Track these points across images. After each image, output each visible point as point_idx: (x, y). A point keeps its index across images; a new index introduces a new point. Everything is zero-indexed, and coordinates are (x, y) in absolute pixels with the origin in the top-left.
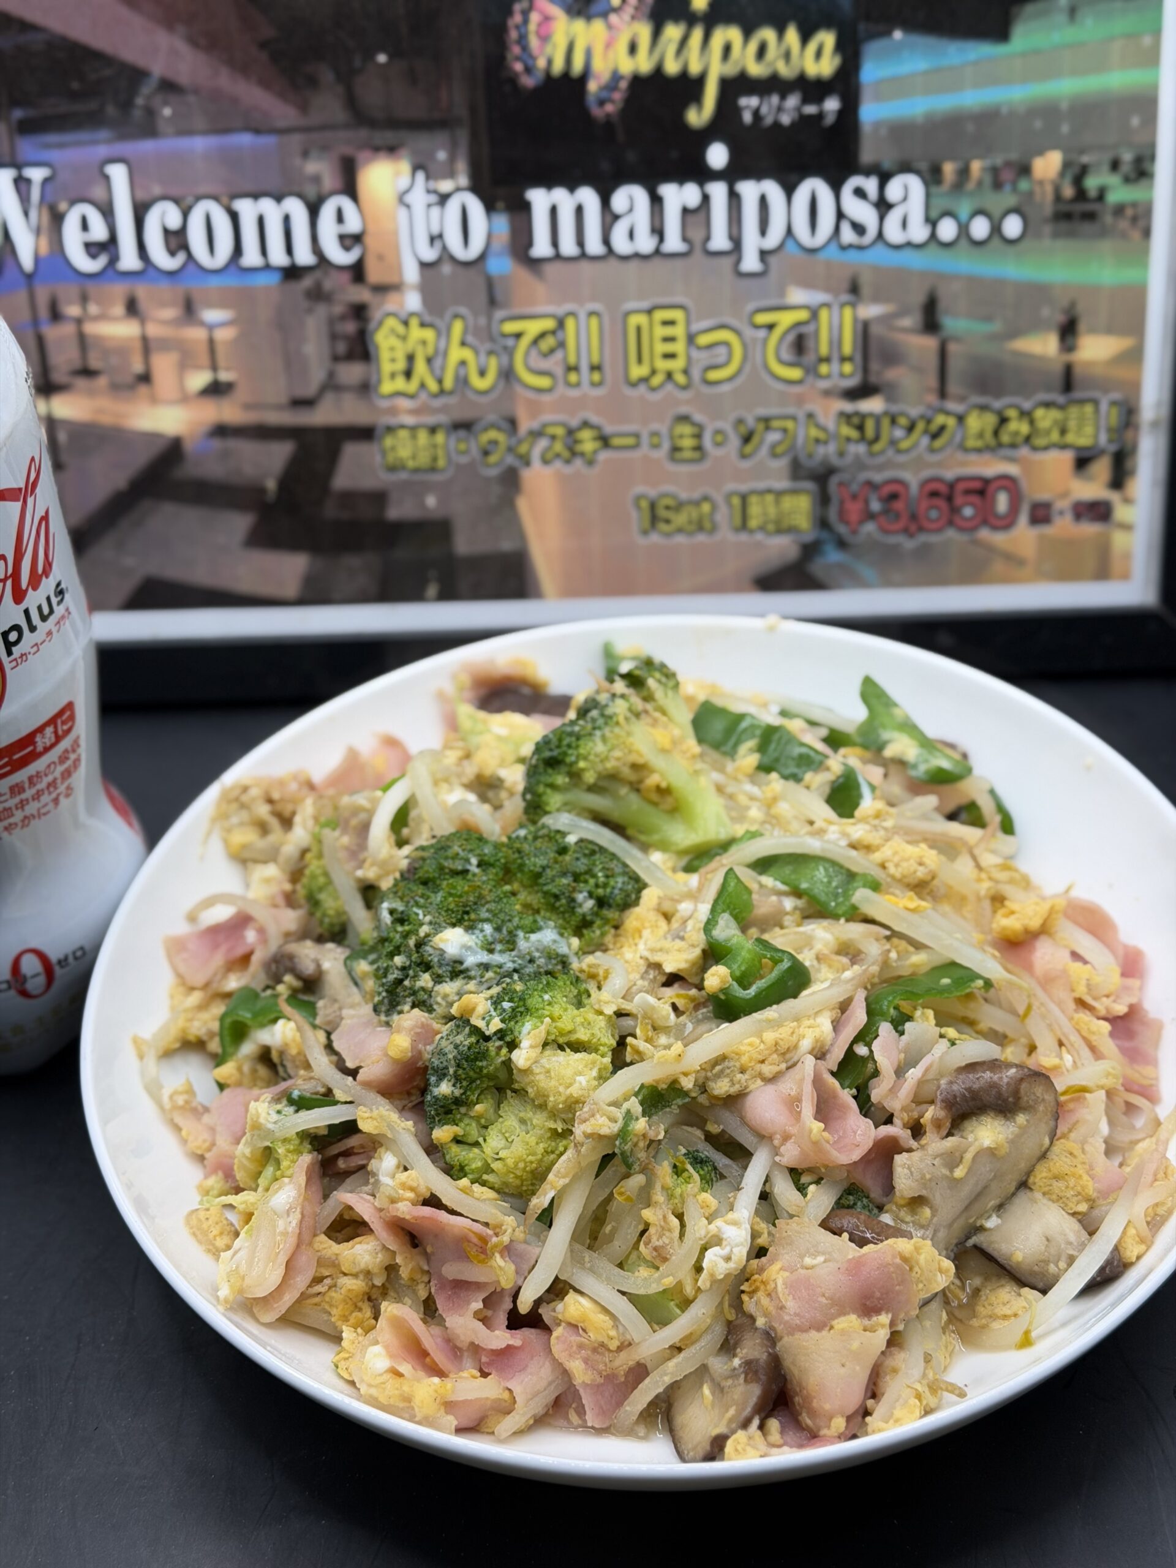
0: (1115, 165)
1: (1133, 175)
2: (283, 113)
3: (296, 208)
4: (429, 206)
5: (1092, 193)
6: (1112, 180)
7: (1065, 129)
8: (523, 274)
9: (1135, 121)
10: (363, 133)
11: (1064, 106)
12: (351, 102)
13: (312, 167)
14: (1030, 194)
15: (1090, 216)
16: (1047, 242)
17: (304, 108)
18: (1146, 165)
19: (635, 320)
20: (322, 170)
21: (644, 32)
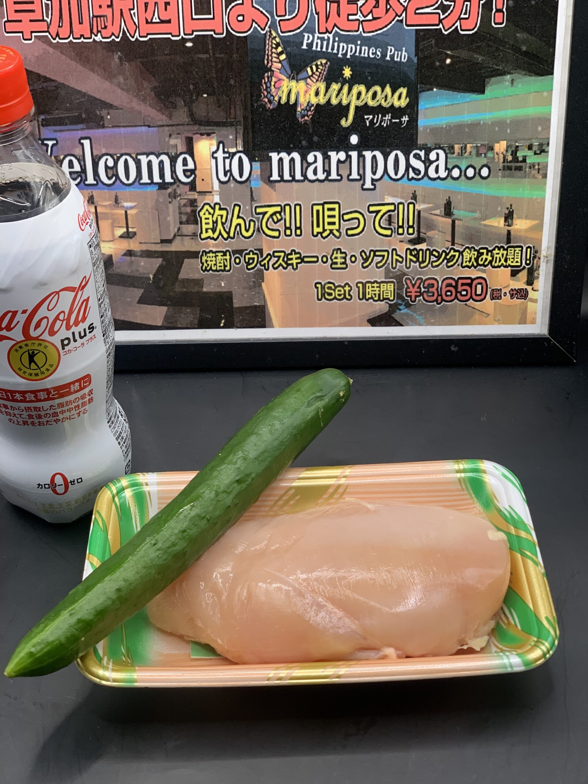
0: (530, 148)
1: (538, 152)
2: (161, 118)
3: (165, 159)
4: (224, 158)
5: (520, 159)
6: (530, 153)
7: (509, 131)
8: (266, 187)
9: (540, 128)
10: (196, 127)
11: (508, 121)
12: (191, 115)
13: (173, 142)
14: (493, 158)
15: (520, 169)
16: (500, 178)
17: (170, 117)
18: (544, 147)
19: (316, 208)
20: (178, 143)
21: (322, 86)
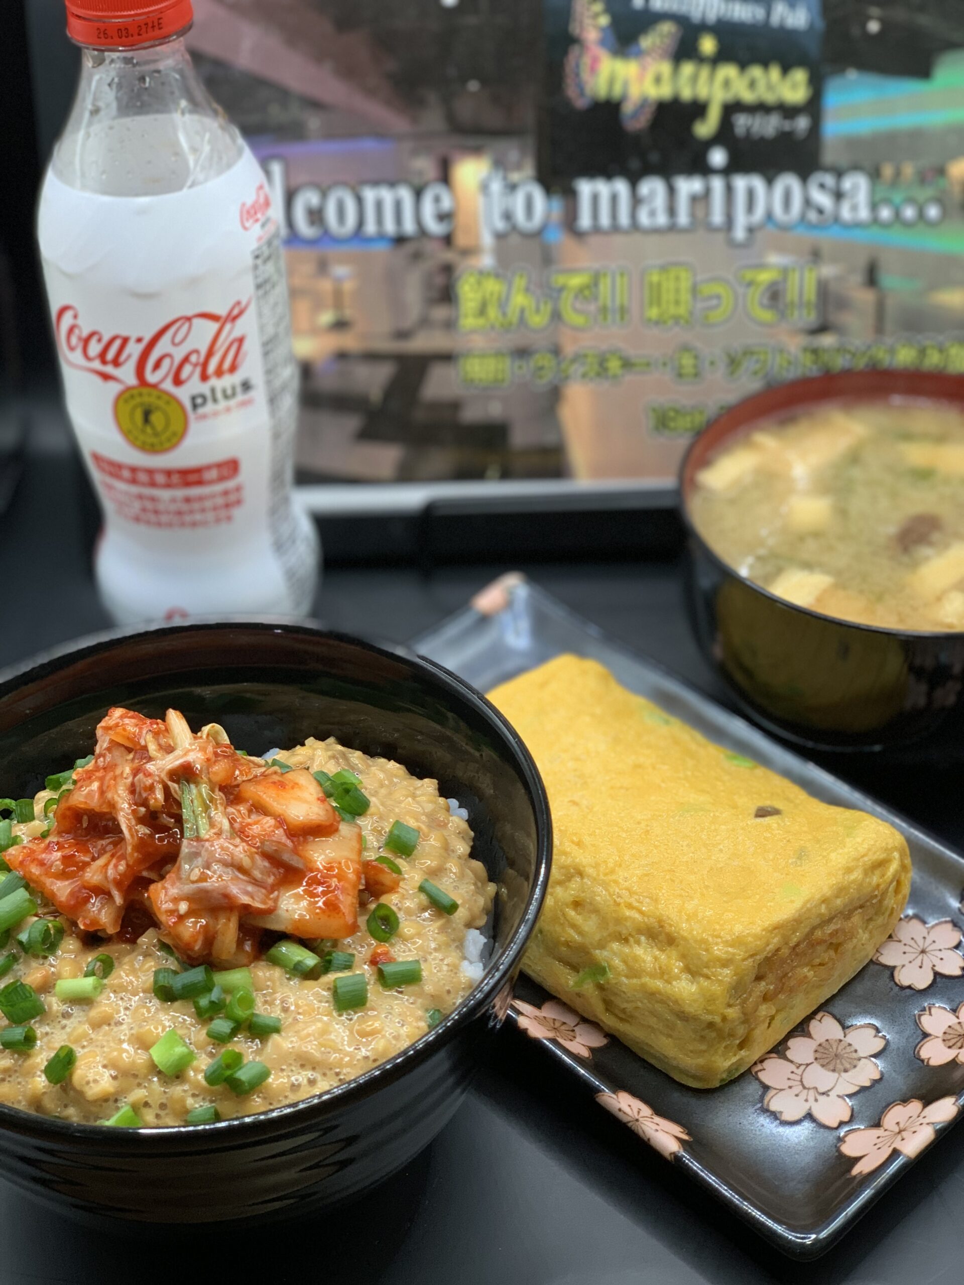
2: (398, 123)
3: (405, 193)
4: (503, 192)
8: (571, 242)
10: (458, 139)
12: (450, 115)
13: (418, 164)
14: (945, 190)
17: (415, 120)
20: (425, 165)
21: (665, 68)
